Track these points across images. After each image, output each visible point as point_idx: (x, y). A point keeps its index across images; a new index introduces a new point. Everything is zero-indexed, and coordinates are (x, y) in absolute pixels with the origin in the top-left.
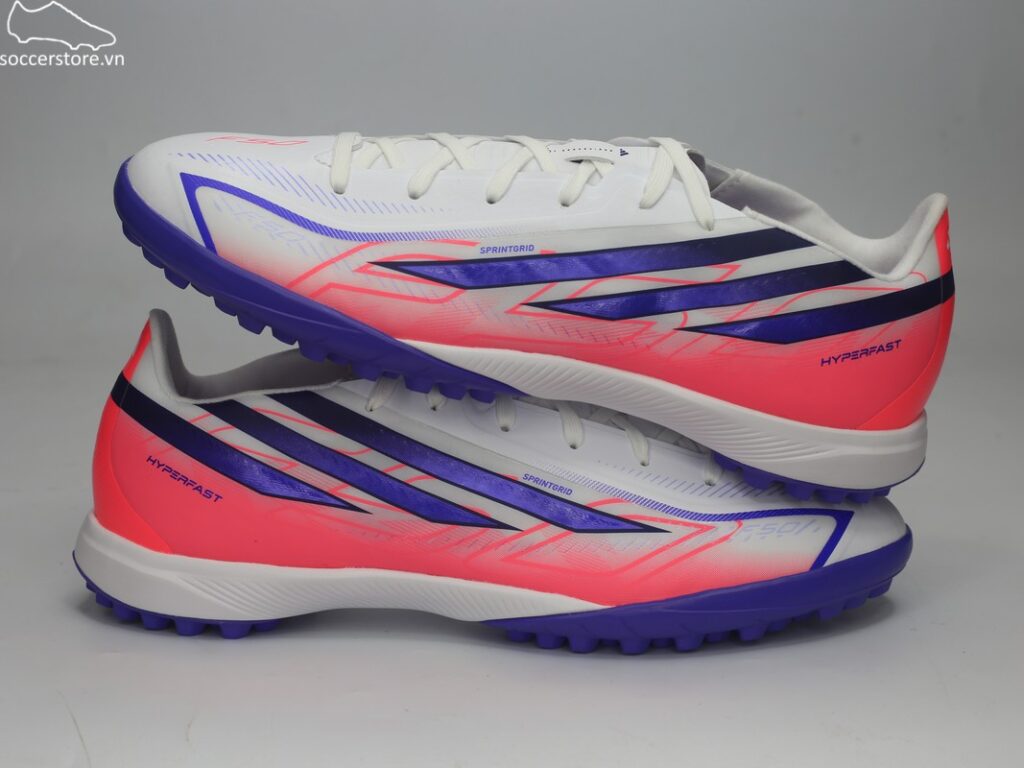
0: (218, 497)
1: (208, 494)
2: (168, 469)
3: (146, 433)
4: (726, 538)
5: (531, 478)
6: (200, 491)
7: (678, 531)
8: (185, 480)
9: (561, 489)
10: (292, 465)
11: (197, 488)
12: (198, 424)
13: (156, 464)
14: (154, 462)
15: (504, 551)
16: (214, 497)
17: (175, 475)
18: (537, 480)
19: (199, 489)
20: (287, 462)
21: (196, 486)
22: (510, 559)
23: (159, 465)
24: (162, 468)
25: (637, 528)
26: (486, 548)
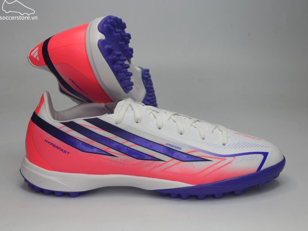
0: (68, 153)
1: (65, 152)
2: (52, 144)
3: (44, 132)
4: (230, 163)
5: (168, 144)
6: (63, 151)
7: (215, 161)
8: (58, 147)
9: (178, 148)
10: (92, 142)
11: (61, 150)
12: (61, 129)
13: (48, 142)
14: (47, 142)
15: (161, 168)
16: (67, 153)
17: (54, 146)
18: (170, 145)
19: (62, 150)
20: (91, 141)
21: (61, 149)
22: (163, 171)
23: (49, 143)
24: (50, 143)
25: (202, 160)
26: (155, 167)
